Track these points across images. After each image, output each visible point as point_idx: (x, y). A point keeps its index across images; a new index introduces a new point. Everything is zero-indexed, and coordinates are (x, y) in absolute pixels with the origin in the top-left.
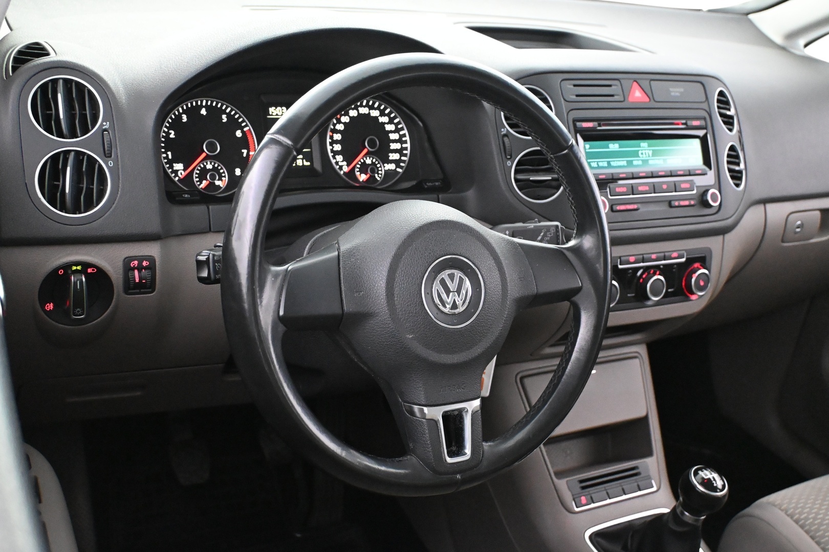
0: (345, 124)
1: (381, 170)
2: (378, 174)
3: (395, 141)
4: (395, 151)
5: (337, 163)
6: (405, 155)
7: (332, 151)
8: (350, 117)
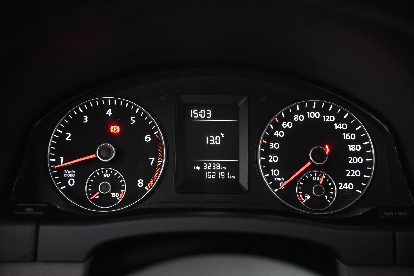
0: (286, 130)
1: (333, 191)
2: (329, 195)
3: (355, 154)
4: (355, 167)
5: (270, 178)
6: (369, 173)
7: (264, 163)
8: (294, 122)
